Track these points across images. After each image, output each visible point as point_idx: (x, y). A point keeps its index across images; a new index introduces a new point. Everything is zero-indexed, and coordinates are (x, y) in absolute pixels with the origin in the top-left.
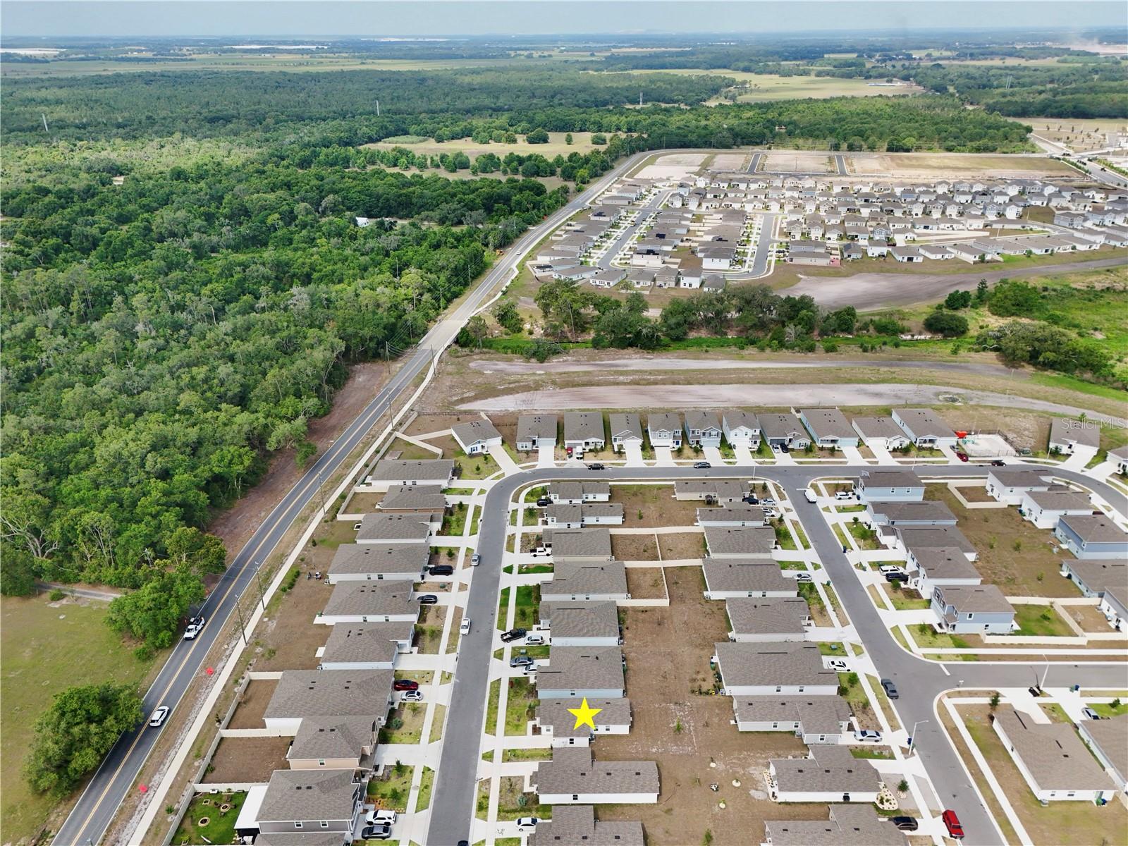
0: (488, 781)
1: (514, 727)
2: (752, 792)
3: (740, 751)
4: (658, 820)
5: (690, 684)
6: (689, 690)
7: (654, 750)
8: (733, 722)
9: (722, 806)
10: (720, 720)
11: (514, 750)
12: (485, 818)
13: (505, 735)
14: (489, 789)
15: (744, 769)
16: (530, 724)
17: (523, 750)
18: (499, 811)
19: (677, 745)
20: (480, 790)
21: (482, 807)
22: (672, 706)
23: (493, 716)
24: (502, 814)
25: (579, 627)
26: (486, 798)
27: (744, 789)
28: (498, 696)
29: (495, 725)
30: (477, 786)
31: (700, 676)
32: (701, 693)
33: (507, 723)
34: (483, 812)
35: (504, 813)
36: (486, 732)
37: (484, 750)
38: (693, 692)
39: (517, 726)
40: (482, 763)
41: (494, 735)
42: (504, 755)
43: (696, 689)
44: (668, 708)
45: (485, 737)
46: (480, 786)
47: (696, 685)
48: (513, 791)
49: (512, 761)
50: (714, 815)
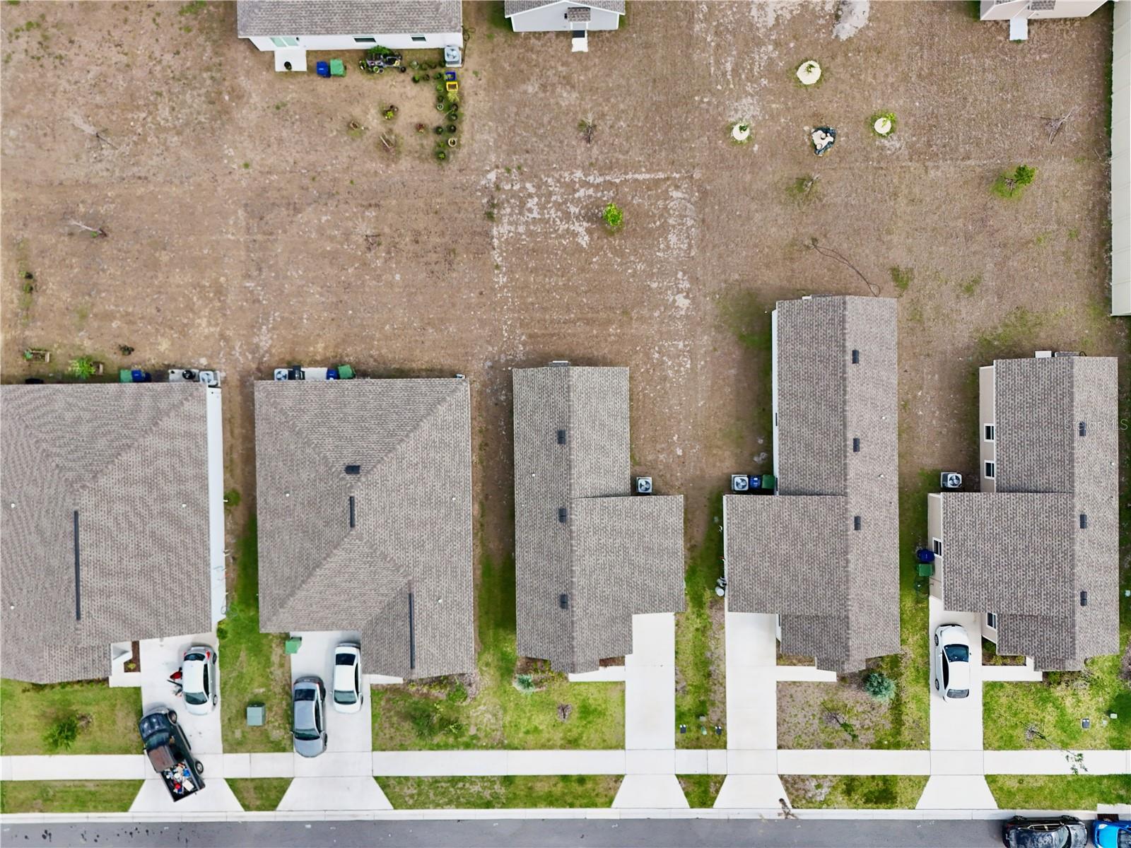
0: (792, 784)
2: (846, 30)
3: (690, 42)
4: (928, 311)
5: (405, 163)
6: (432, 166)
7: (682, 302)
8: (580, 45)
9: (882, 126)
10: (567, 81)
11: (680, 716)
13: (620, 745)
14: (819, 780)
15: (759, 43)
17: (680, 691)
18: (897, 746)
19: (665, 229)
20: (826, 803)
21: (882, 793)
22: (501, 230)
23: (542, 789)
24: (906, 735)
25: (166, 530)
26: (850, 786)
27: (831, 53)
28: (454, 780)
29: (582, 780)
30: (805, 814)
31: (373, 122)
32: (452, 130)
33: (572, 743)
34: (899, 788)
35: (902, 730)
36: (609, 803)
37: (676, 805)
38: (441, 155)
39: (586, 711)
40: (727, 805)
41: (619, 778)
42: (697, 744)
43: (430, 141)
44: (513, 245)
45: (627, 805)
46: (810, 803)
47: (410, 140)
48: (831, 713)
49: (722, 721)
50: (914, 153)
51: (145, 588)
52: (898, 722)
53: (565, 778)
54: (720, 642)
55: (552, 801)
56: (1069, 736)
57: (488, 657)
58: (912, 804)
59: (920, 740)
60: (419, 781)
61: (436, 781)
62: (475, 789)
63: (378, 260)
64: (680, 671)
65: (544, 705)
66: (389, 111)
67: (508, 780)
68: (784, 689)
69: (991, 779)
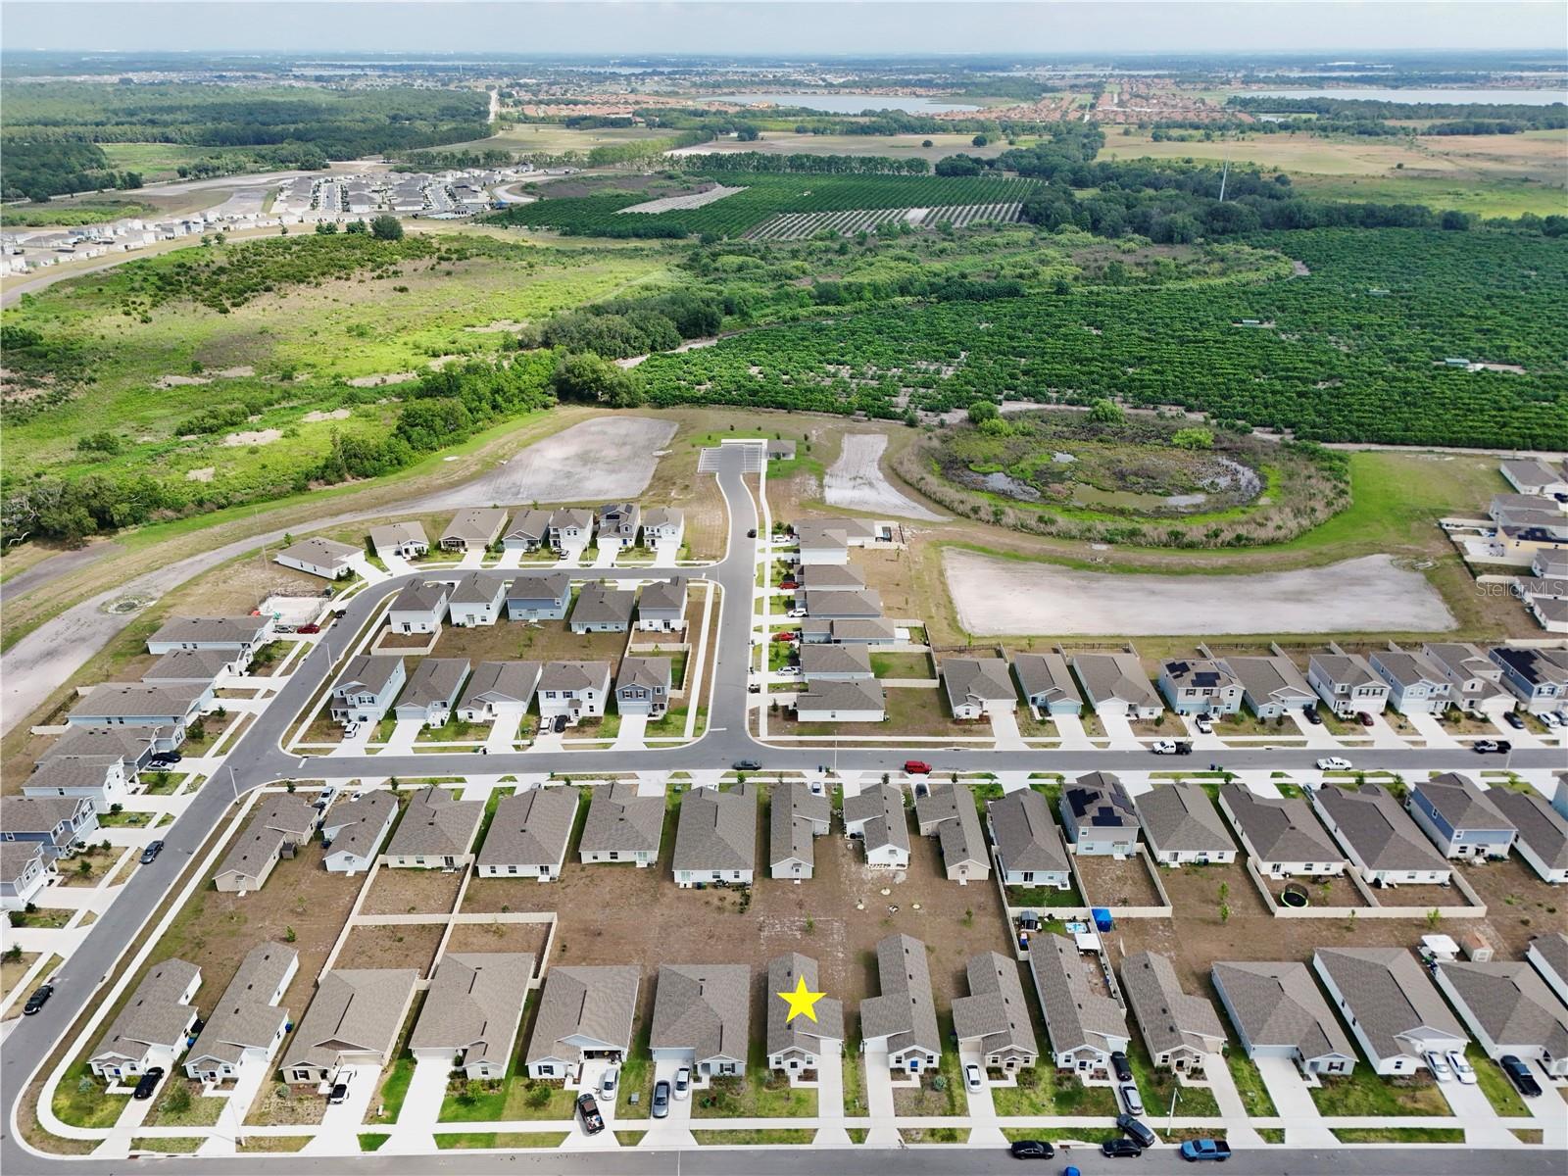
0: (903, 1132)
1: (804, 1105)
2: (898, 880)
3: (840, 883)
4: (943, 959)
5: (727, 914)
6: (738, 915)
7: (840, 955)
8: (796, 882)
9: (916, 906)
10: (793, 893)
11: (846, 1103)
12: (967, 1131)
13: (816, 1116)
14: (917, 1130)
15: (866, 884)
16: (795, 1083)
17: (846, 1092)
18: (954, 1115)
19: (832, 934)
20: (921, 1140)
21: (950, 1136)
22: (765, 934)
23: (776, 1135)
24: (957, 1111)
26: (933, 1132)
27: (893, 887)
28: (731, 1131)
29: (797, 1131)
30: (912, 1146)
31: (716, 902)
32: (747, 904)
33: (793, 1115)
34: (957, 1134)
35: (955, 1108)
36: (811, 1142)
37: (846, 1143)
38: (742, 912)
39: (799, 1100)
40: (871, 1143)
41: (816, 1130)
42: (855, 1115)
43: (738, 908)
44: (769, 939)
45: (819, 1143)
46: (914, 1141)
47: (729, 907)
48: (919, 1101)
49: (867, 1103)
50: (930, 914)
51: (604, 1023)
52: (953, 1105)
53: (788, 1130)
54: (864, 1072)
55: (781, 1141)
56: (1037, 1110)
57: (751, 1078)
58: (965, 1141)
59: (964, 1111)
60: (713, 1132)
61: (721, 1132)
62: (743, 1135)
63: (712, 942)
64: (845, 1084)
65: (777, 1098)
66: (722, 899)
67: (759, 1131)
68: (895, 1091)
69: (1003, 1130)
